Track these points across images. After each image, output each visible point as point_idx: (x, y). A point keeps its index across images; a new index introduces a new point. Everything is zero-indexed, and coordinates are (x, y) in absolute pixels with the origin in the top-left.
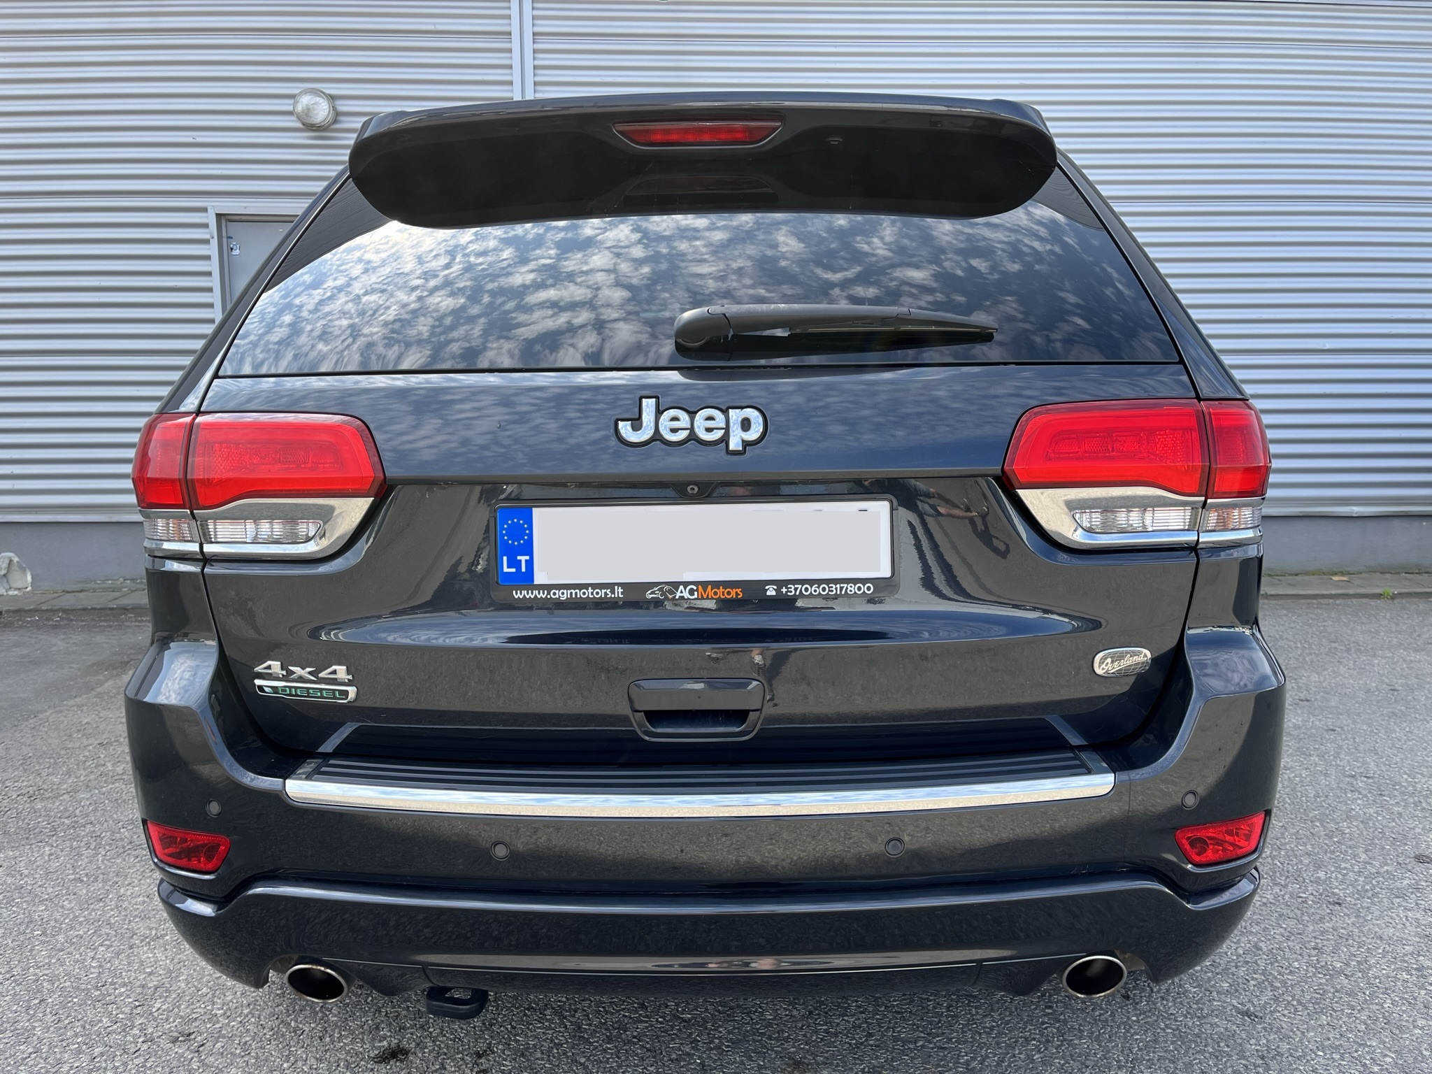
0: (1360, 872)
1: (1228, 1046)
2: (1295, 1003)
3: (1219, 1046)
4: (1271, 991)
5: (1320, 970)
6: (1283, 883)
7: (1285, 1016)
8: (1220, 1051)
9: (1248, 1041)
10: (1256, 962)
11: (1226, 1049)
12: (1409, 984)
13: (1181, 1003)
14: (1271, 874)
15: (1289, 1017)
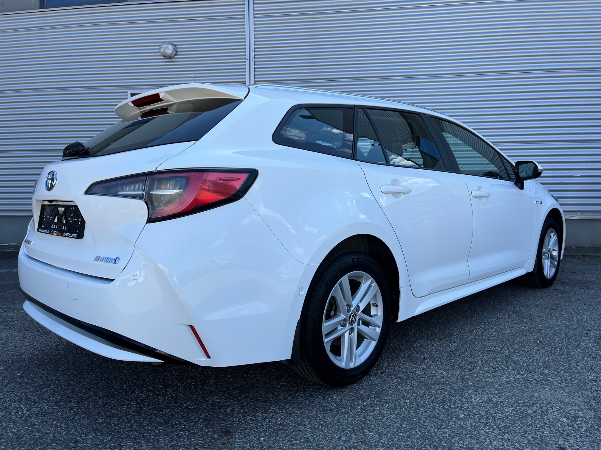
0: (567, 371)
1: (446, 443)
2: (495, 427)
3: (441, 443)
4: (485, 420)
5: (518, 413)
6: (523, 373)
7: (485, 432)
8: (440, 445)
9: (458, 442)
10: (485, 407)
11: (444, 444)
12: (564, 424)
13: (434, 421)
14: (519, 369)
15: (488, 433)
